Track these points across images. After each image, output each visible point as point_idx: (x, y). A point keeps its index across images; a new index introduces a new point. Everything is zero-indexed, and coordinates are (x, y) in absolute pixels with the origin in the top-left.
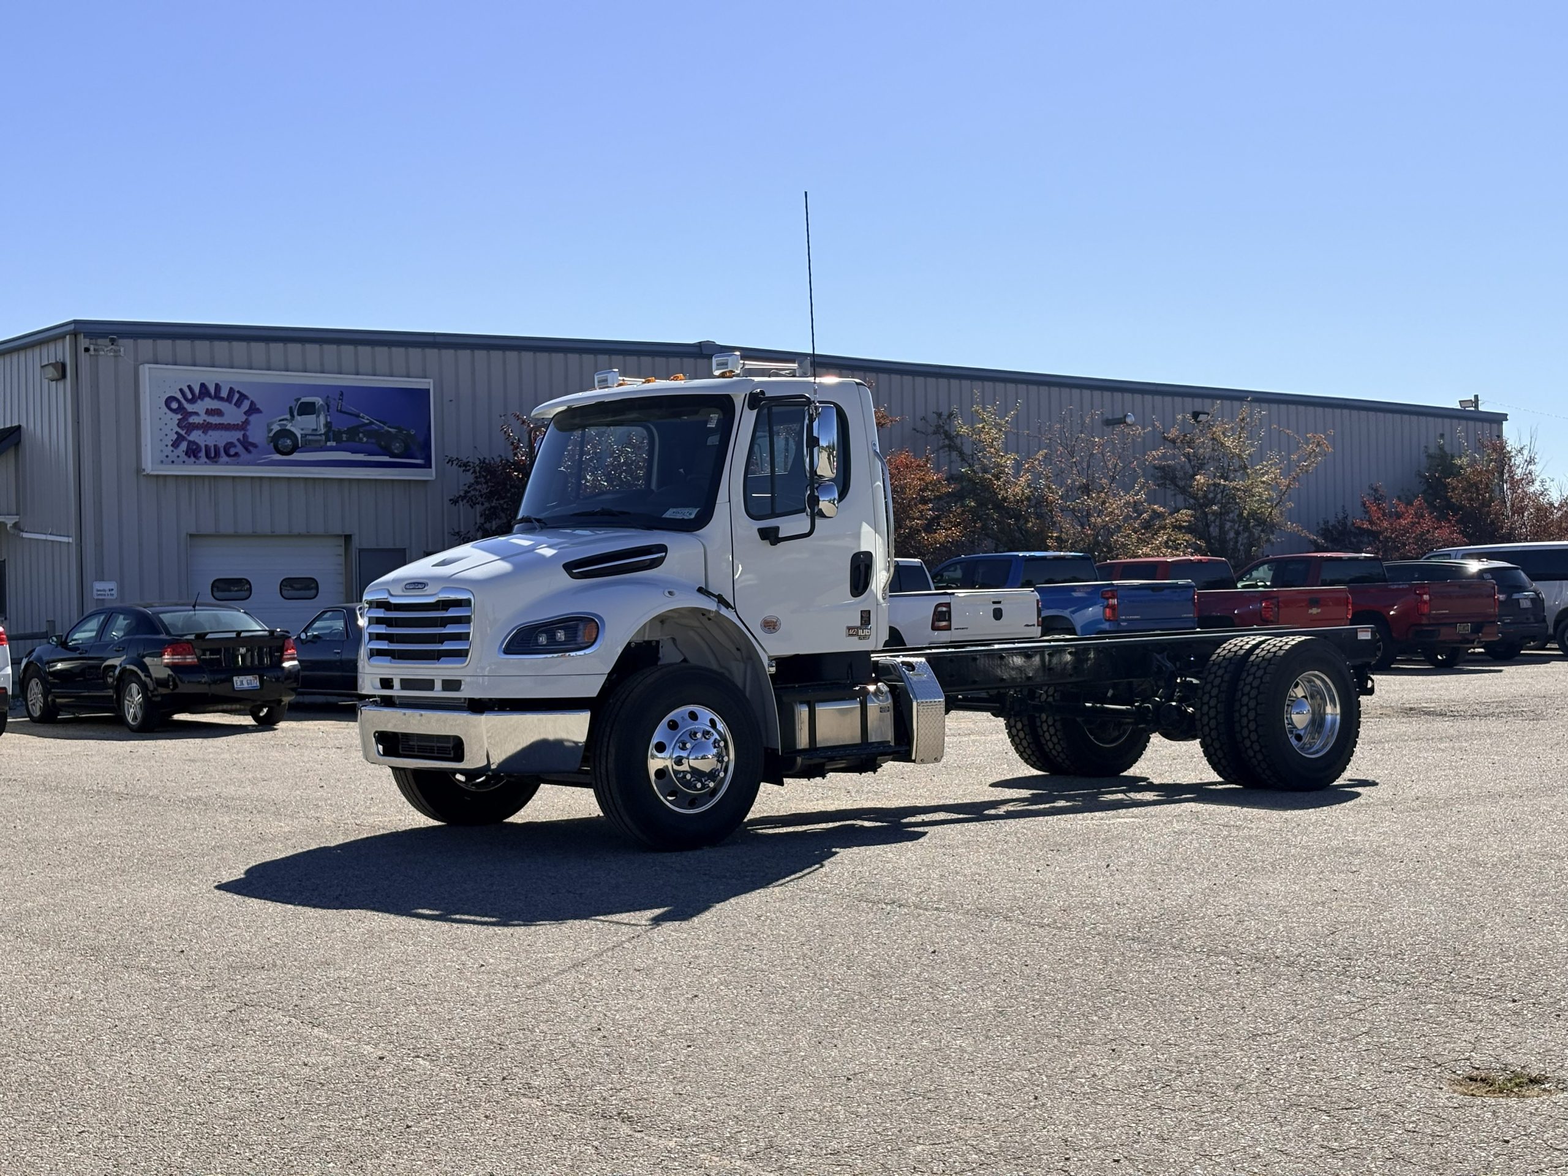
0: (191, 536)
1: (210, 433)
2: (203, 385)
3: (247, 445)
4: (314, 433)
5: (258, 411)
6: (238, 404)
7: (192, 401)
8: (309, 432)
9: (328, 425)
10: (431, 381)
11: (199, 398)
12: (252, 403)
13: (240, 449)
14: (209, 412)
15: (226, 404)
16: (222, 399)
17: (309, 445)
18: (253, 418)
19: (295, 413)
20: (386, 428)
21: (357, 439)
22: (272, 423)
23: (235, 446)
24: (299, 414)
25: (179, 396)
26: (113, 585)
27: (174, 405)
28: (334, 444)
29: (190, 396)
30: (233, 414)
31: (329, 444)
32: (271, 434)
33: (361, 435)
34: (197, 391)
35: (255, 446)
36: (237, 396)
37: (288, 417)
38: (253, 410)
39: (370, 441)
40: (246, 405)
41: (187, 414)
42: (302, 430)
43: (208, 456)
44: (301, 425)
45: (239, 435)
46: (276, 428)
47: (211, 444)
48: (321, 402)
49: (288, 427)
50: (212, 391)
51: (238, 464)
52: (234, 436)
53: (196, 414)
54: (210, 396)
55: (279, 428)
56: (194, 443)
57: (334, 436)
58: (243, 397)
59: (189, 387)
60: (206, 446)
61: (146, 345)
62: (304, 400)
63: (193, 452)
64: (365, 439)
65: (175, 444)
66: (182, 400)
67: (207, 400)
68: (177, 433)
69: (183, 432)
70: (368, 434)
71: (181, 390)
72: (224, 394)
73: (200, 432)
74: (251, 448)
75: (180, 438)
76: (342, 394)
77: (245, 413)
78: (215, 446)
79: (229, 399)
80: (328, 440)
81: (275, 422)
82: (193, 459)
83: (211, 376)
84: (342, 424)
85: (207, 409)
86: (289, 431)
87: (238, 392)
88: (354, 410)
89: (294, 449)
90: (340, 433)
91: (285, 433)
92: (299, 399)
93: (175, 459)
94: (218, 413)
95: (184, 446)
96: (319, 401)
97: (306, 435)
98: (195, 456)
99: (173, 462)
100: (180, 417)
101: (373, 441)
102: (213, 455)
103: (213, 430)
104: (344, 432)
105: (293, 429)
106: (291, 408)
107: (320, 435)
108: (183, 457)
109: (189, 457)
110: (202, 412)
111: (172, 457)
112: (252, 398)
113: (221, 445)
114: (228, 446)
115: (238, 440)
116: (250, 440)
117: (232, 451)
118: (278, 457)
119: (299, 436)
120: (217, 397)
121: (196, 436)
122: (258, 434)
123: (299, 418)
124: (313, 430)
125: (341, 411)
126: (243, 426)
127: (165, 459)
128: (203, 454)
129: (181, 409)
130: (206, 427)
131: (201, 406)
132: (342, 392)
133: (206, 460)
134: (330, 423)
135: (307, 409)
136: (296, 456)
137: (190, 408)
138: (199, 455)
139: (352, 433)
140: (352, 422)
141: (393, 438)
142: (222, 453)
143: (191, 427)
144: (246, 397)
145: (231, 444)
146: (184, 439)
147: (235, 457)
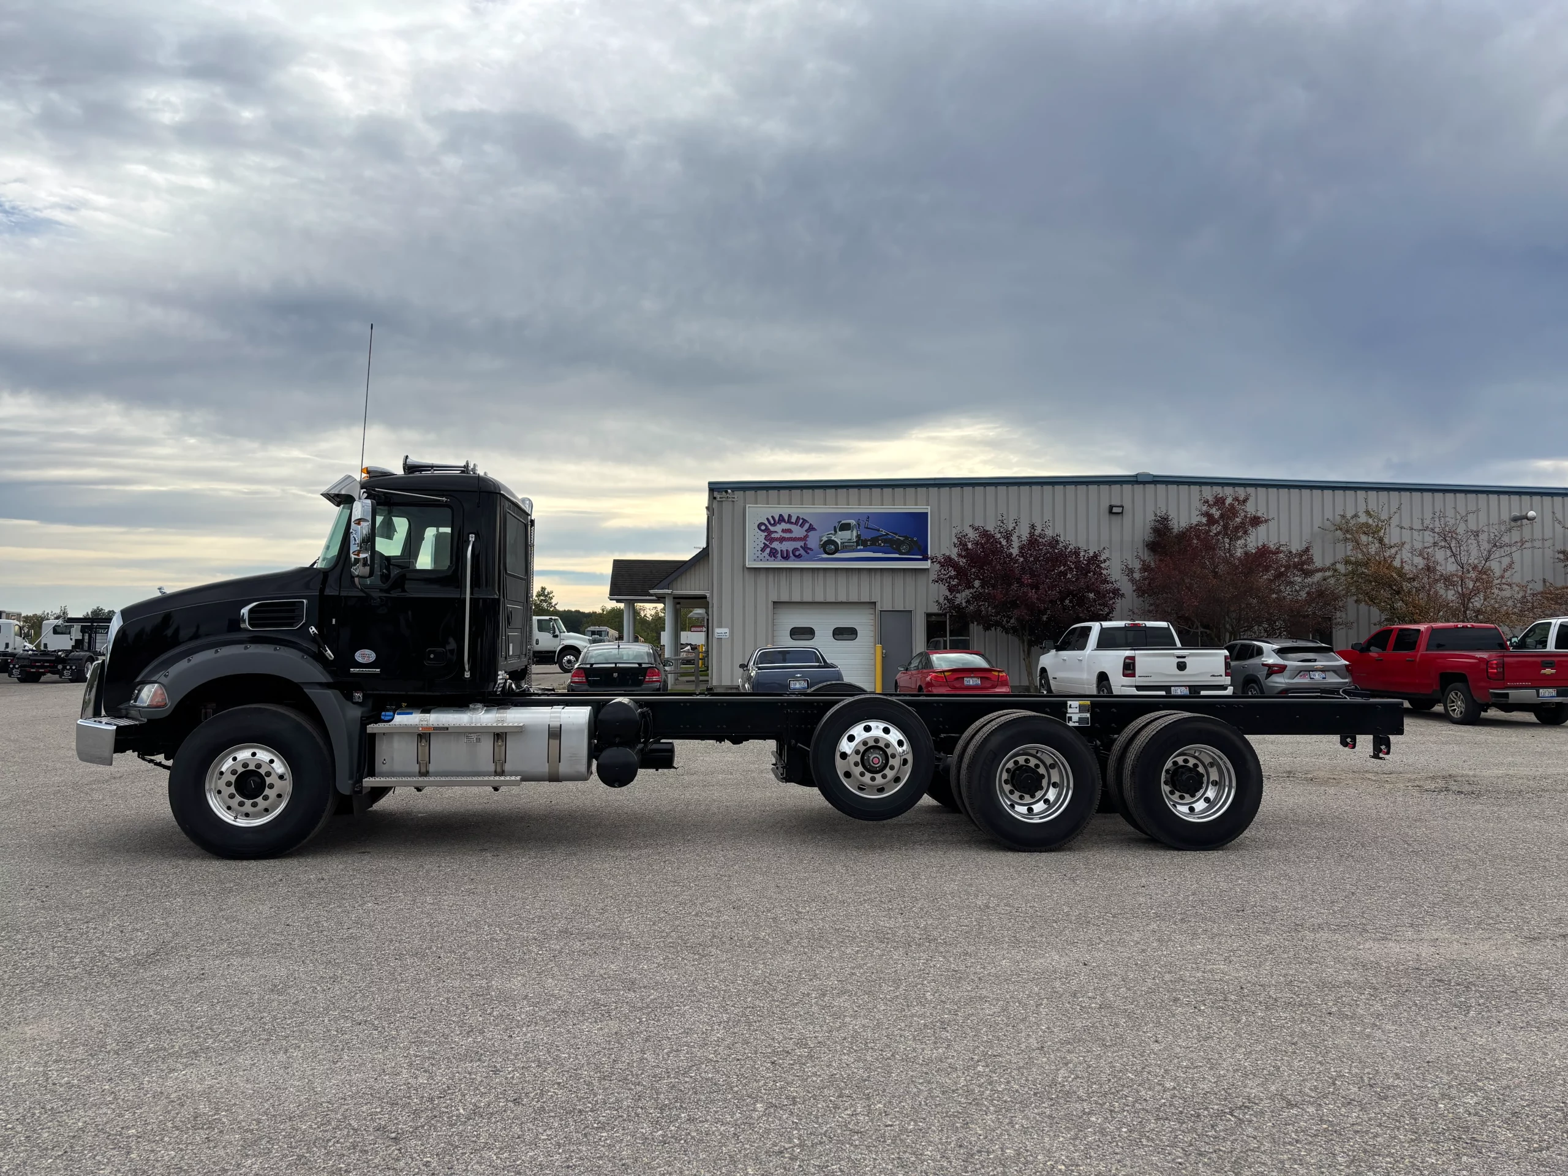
0: (774, 603)
1: (784, 543)
2: (781, 516)
3: (805, 548)
4: (849, 541)
5: (814, 529)
6: (802, 526)
7: (774, 525)
8: (847, 541)
9: (858, 536)
10: (929, 507)
11: (778, 523)
12: (811, 525)
13: (802, 552)
14: (784, 531)
15: (794, 526)
16: (792, 523)
17: (846, 548)
18: (811, 533)
20: (897, 537)
21: (878, 544)
22: (822, 536)
23: (799, 550)
24: (839, 531)
25: (766, 522)
26: (726, 630)
27: (763, 528)
28: (862, 547)
29: (772, 522)
30: (798, 531)
31: (859, 548)
32: (821, 543)
33: (880, 542)
34: (777, 519)
35: (810, 549)
36: (801, 521)
37: (833, 532)
38: (811, 528)
39: (886, 545)
40: (807, 526)
41: (770, 532)
42: (842, 539)
43: (783, 557)
44: (840, 537)
45: (802, 543)
46: (825, 539)
47: (784, 549)
48: (855, 523)
49: (833, 538)
50: (786, 519)
51: (801, 561)
52: (798, 545)
53: (776, 532)
54: (785, 522)
55: (827, 539)
56: (774, 549)
57: (861, 542)
58: (805, 521)
59: (773, 517)
60: (781, 551)
61: (750, 494)
62: (843, 522)
63: (773, 553)
64: (882, 544)
65: (763, 550)
66: (768, 525)
67: (783, 524)
68: (764, 543)
69: (768, 543)
70: (885, 541)
71: (768, 519)
72: (793, 520)
73: (778, 543)
74: (809, 551)
75: (766, 546)
77: (806, 531)
78: (787, 550)
79: (796, 523)
80: (858, 545)
81: (825, 535)
82: (773, 558)
83: (785, 510)
84: (868, 535)
85: (783, 529)
86: (833, 540)
87: (802, 519)
88: (876, 527)
89: (836, 551)
90: (866, 541)
91: (830, 542)
92: (841, 521)
93: (763, 558)
94: (789, 531)
95: (768, 550)
96: (853, 522)
97: (844, 542)
98: (775, 557)
99: (761, 560)
100: (766, 534)
101: (888, 545)
103: (786, 541)
104: (869, 540)
105: (836, 539)
106: (835, 527)
107: (853, 542)
108: (767, 557)
109: (771, 557)
110: (780, 531)
111: (761, 557)
112: (811, 522)
113: (790, 550)
114: (796, 549)
115: (801, 547)
116: (808, 546)
117: (797, 553)
118: (825, 556)
119: (839, 543)
120: (789, 522)
121: (775, 545)
122: (813, 542)
123: (840, 533)
124: (849, 539)
125: (867, 528)
126: (805, 538)
127: (756, 558)
128: (779, 555)
129: (767, 529)
130: (782, 540)
131: (779, 528)
132: (868, 516)
133: (781, 559)
134: (860, 535)
135: (845, 527)
136: (837, 555)
137: (772, 528)
138: (777, 556)
139: (874, 541)
140: (874, 534)
141: (903, 542)
142: (791, 555)
143: (772, 540)
144: (807, 522)
145: (797, 549)
146: (768, 546)
147: (799, 557)
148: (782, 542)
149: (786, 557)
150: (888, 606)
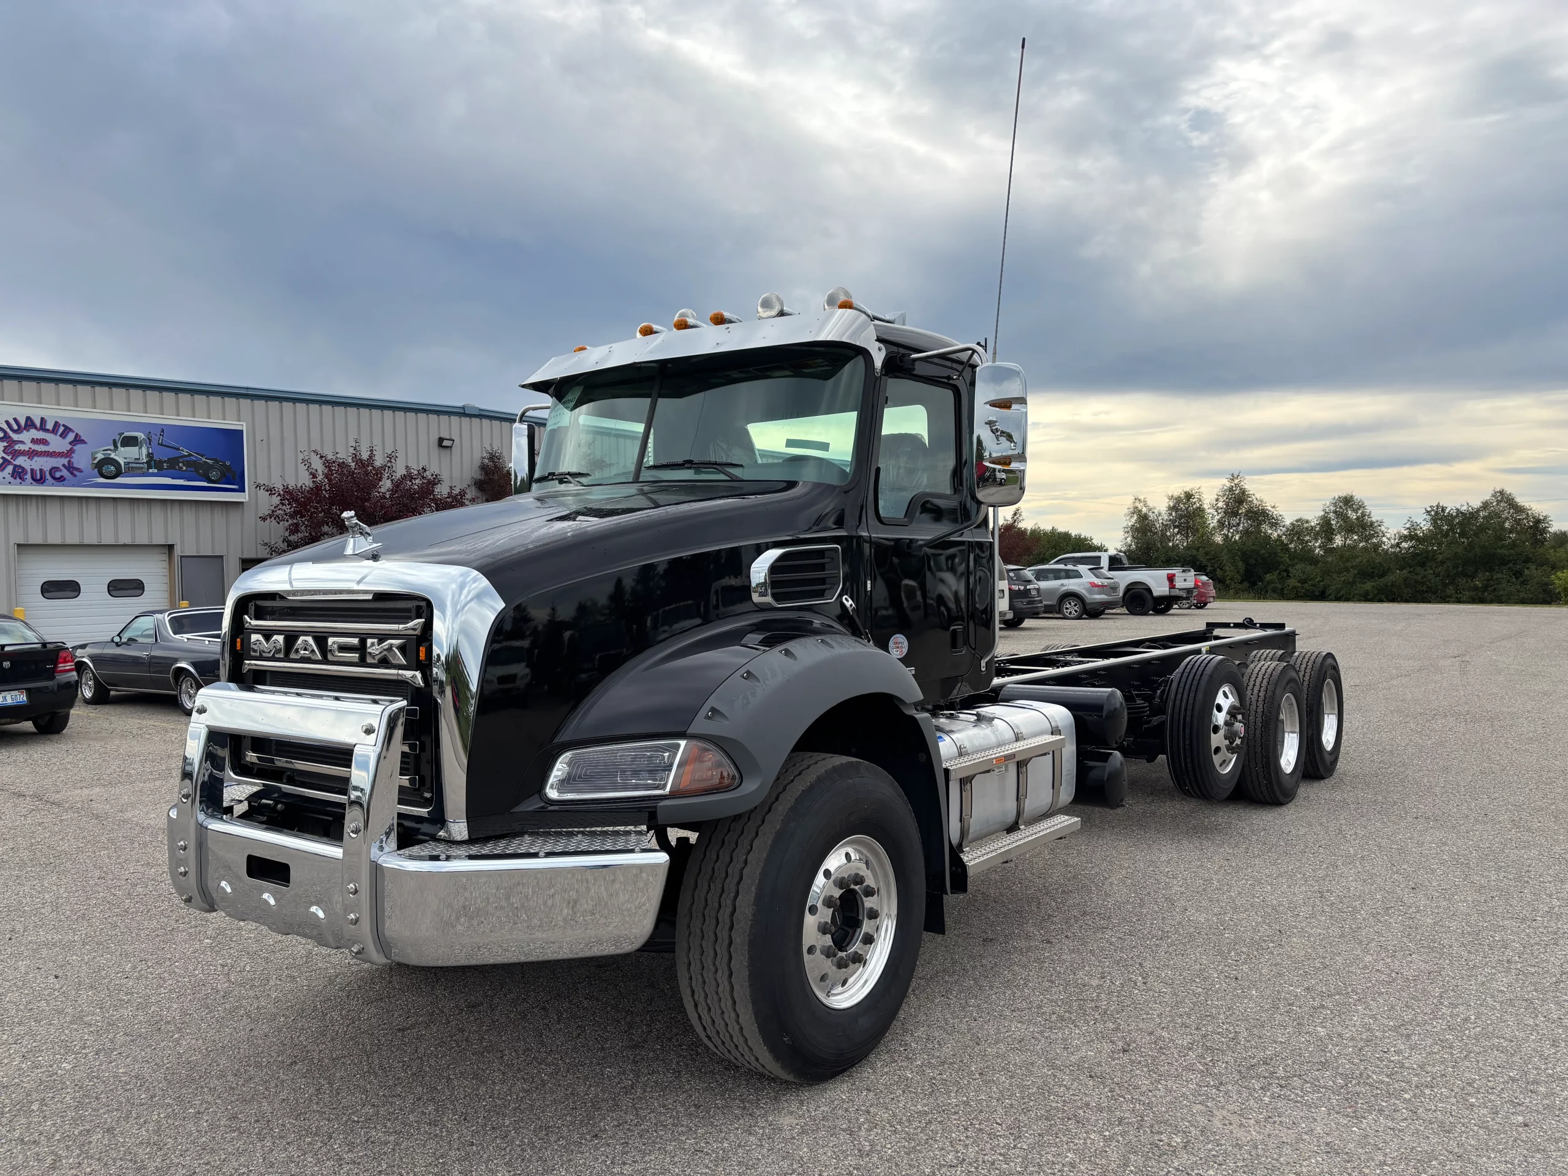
0: (19, 545)
1: (36, 458)
2: (28, 419)
3: (70, 468)
4: (137, 461)
5: (83, 442)
6: (63, 435)
7: (18, 431)
8: (132, 461)
9: (149, 455)
10: (244, 424)
11: (25, 429)
12: (77, 435)
13: (65, 473)
14: (34, 441)
15: (52, 435)
16: (47, 431)
17: (132, 469)
18: (78, 447)
19: (119, 445)
20: (204, 460)
21: (177, 468)
22: (97, 453)
23: (61, 471)
24: (121, 446)
25: (5, 427)
27: (1, 435)
28: (156, 471)
29: (15, 427)
30: (57, 443)
31: (150, 471)
32: (95, 462)
33: (180, 464)
34: (23, 423)
35: (78, 469)
36: (62, 429)
37: (112, 447)
38: (78, 440)
39: (189, 469)
40: (71, 437)
41: (12, 442)
42: (125, 458)
43: (33, 478)
44: (124, 455)
45: (65, 461)
46: (100, 456)
47: (37, 468)
48: (143, 437)
49: (113, 456)
50: (38, 425)
51: (64, 485)
52: (60, 462)
53: (22, 442)
54: (35, 427)
55: (103, 457)
56: (20, 466)
57: (154, 464)
58: (67, 430)
59: (15, 420)
60: (32, 470)
62: (126, 434)
63: (19, 474)
64: (184, 468)
65: (2, 468)
66: (8, 430)
67: (33, 431)
69: (9, 458)
70: (188, 464)
71: (7, 422)
72: (50, 426)
73: (26, 458)
74: (75, 472)
75: (6, 462)
76: (163, 431)
77: (70, 443)
78: (41, 470)
79: (54, 431)
80: (149, 467)
81: (99, 451)
82: (18, 480)
83: (34, 411)
84: (162, 454)
85: (33, 439)
86: (113, 459)
87: (64, 425)
88: (174, 444)
89: (118, 474)
90: (161, 462)
91: (109, 461)
92: (123, 433)
93: (2, 481)
94: (44, 442)
95: (10, 469)
96: (141, 436)
97: (129, 463)
98: (20, 478)
100: (5, 444)
101: (193, 469)
102: (38, 477)
103: (38, 456)
104: (165, 462)
105: (116, 458)
106: (114, 441)
107: (143, 463)
108: (9, 478)
109: (15, 479)
110: (28, 441)
112: (76, 431)
113: (47, 469)
114: (54, 470)
115: (64, 465)
116: (75, 466)
117: (58, 475)
118: (102, 480)
119: (122, 464)
120: (42, 427)
121: (21, 461)
122: (82, 459)
123: (122, 449)
124: (136, 459)
125: (162, 445)
126: (69, 454)
128: (28, 476)
129: (7, 437)
130: (31, 454)
131: (27, 436)
132: (163, 429)
133: (33, 482)
134: (152, 454)
135: (130, 442)
136: (119, 480)
137: (15, 437)
138: (25, 477)
139: (173, 463)
140: (173, 454)
141: (211, 467)
142: (48, 476)
143: (17, 454)
144: (71, 430)
145: (56, 469)
146: (9, 463)
147: (61, 479)
148: (33, 457)
149: (40, 480)
150: (190, 551)
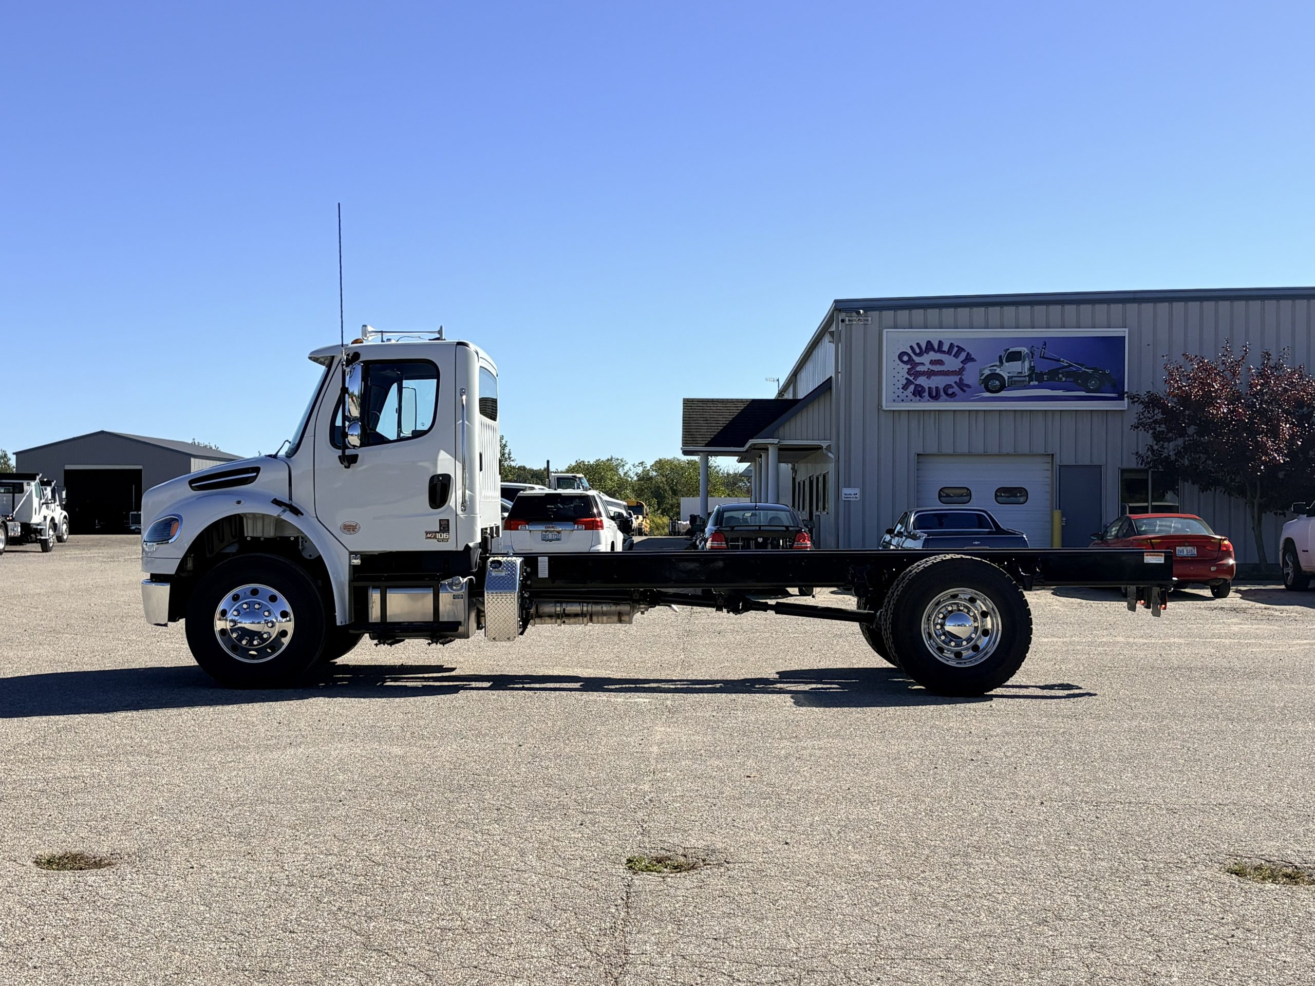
0: (919, 455)
1: (933, 377)
2: (929, 343)
3: (962, 385)
4: (1019, 375)
5: (973, 360)
6: (956, 356)
7: (920, 355)
8: (1016, 375)
9: (1032, 368)
10: (1127, 330)
11: (925, 352)
12: (968, 353)
13: (956, 389)
14: (932, 362)
15: (947, 356)
16: (944, 352)
17: (1014, 384)
18: (969, 365)
19: (1004, 361)
20: (1083, 369)
21: (1057, 379)
22: (984, 369)
23: (953, 387)
24: (1007, 362)
25: (910, 352)
26: (857, 491)
27: (905, 358)
28: (1036, 383)
29: (918, 351)
30: (952, 363)
31: (1032, 383)
32: (982, 378)
33: (1060, 376)
34: (924, 347)
35: (968, 386)
36: (956, 349)
37: (998, 363)
38: (969, 359)
39: (1068, 380)
40: (963, 356)
41: (915, 365)
42: (1009, 373)
43: (930, 395)
44: (1008, 370)
45: (957, 378)
46: (987, 372)
47: (933, 386)
48: (1026, 351)
49: (998, 371)
50: (936, 347)
51: (955, 401)
52: (952, 380)
53: (923, 364)
54: (934, 350)
55: (989, 372)
56: (920, 385)
57: (1037, 377)
58: (960, 349)
59: (918, 344)
60: (929, 388)
61: (888, 315)
62: (1011, 350)
63: (919, 392)
64: (1064, 379)
65: (905, 387)
66: (912, 354)
67: (932, 353)
68: (907, 379)
69: (911, 378)
70: (1067, 375)
71: (911, 347)
72: (945, 348)
73: (925, 378)
74: (965, 388)
75: (909, 382)
76: (1045, 344)
77: (962, 362)
78: (937, 388)
79: (949, 352)
80: (1032, 380)
81: (987, 368)
82: (918, 398)
83: (934, 335)
84: (1044, 367)
85: (932, 360)
86: (998, 374)
87: (957, 346)
88: (1057, 357)
89: (1002, 388)
90: (1042, 374)
91: (994, 376)
92: (1009, 349)
93: (905, 398)
94: (940, 362)
95: (912, 388)
96: (1025, 350)
97: (1012, 377)
98: (921, 396)
99: (903, 400)
100: (909, 366)
101: (1071, 379)
102: (934, 394)
103: (936, 375)
104: (1045, 374)
105: (1001, 373)
106: (1000, 357)
107: (1025, 376)
108: (911, 396)
109: (916, 396)
110: (927, 363)
111: (903, 396)
112: (968, 350)
113: (941, 386)
114: (947, 387)
115: (956, 382)
116: (965, 382)
117: (950, 391)
118: (988, 394)
119: (1006, 378)
120: (940, 350)
121: (922, 381)
122: (972, 376)
123: (1007, 364)
124: (1019, 373)
125: (1043, 357)
126: (960, 372)
127: (897, 399)
128: (926, 394)
129: (910, 360)
130: (930, 374)
131: (926, 359)
132: (1045, 342)
133: (929, 398)
134: (1034, 367)
135: (1014, 357)
136: (1003, 394)
137: (917, 359)
138: (923, 395)
139: (1053, 374)
140: (1055, 365)
141: (1090, 376)
142: (942, 393)
143: (918, 374)
144: (963, 350)
145: (950, 386)
146: (912, 383)
147: (952, 396)
148: (931, 377)
149: (935, 397)
150: (1069, 460)
